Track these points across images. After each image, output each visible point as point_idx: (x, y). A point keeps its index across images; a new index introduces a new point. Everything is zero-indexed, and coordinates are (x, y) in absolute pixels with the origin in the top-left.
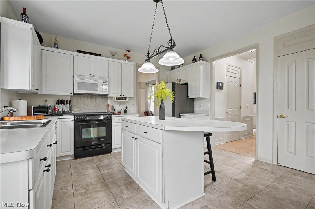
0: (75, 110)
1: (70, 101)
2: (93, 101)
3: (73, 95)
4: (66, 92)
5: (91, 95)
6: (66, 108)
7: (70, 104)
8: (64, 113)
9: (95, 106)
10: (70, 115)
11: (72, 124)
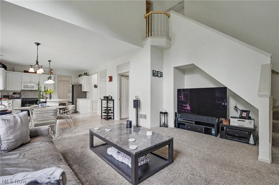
0: (23, 97)
1: (20, 93)
2: (33, 93)
3: (21, 90)
4: (18, 89)
5: (32, 90)
6: (18, 96)
7: (20, 94)
8: (17, 98)
9: (34, 95)
10: (20, 99)
11: (20, 102)
